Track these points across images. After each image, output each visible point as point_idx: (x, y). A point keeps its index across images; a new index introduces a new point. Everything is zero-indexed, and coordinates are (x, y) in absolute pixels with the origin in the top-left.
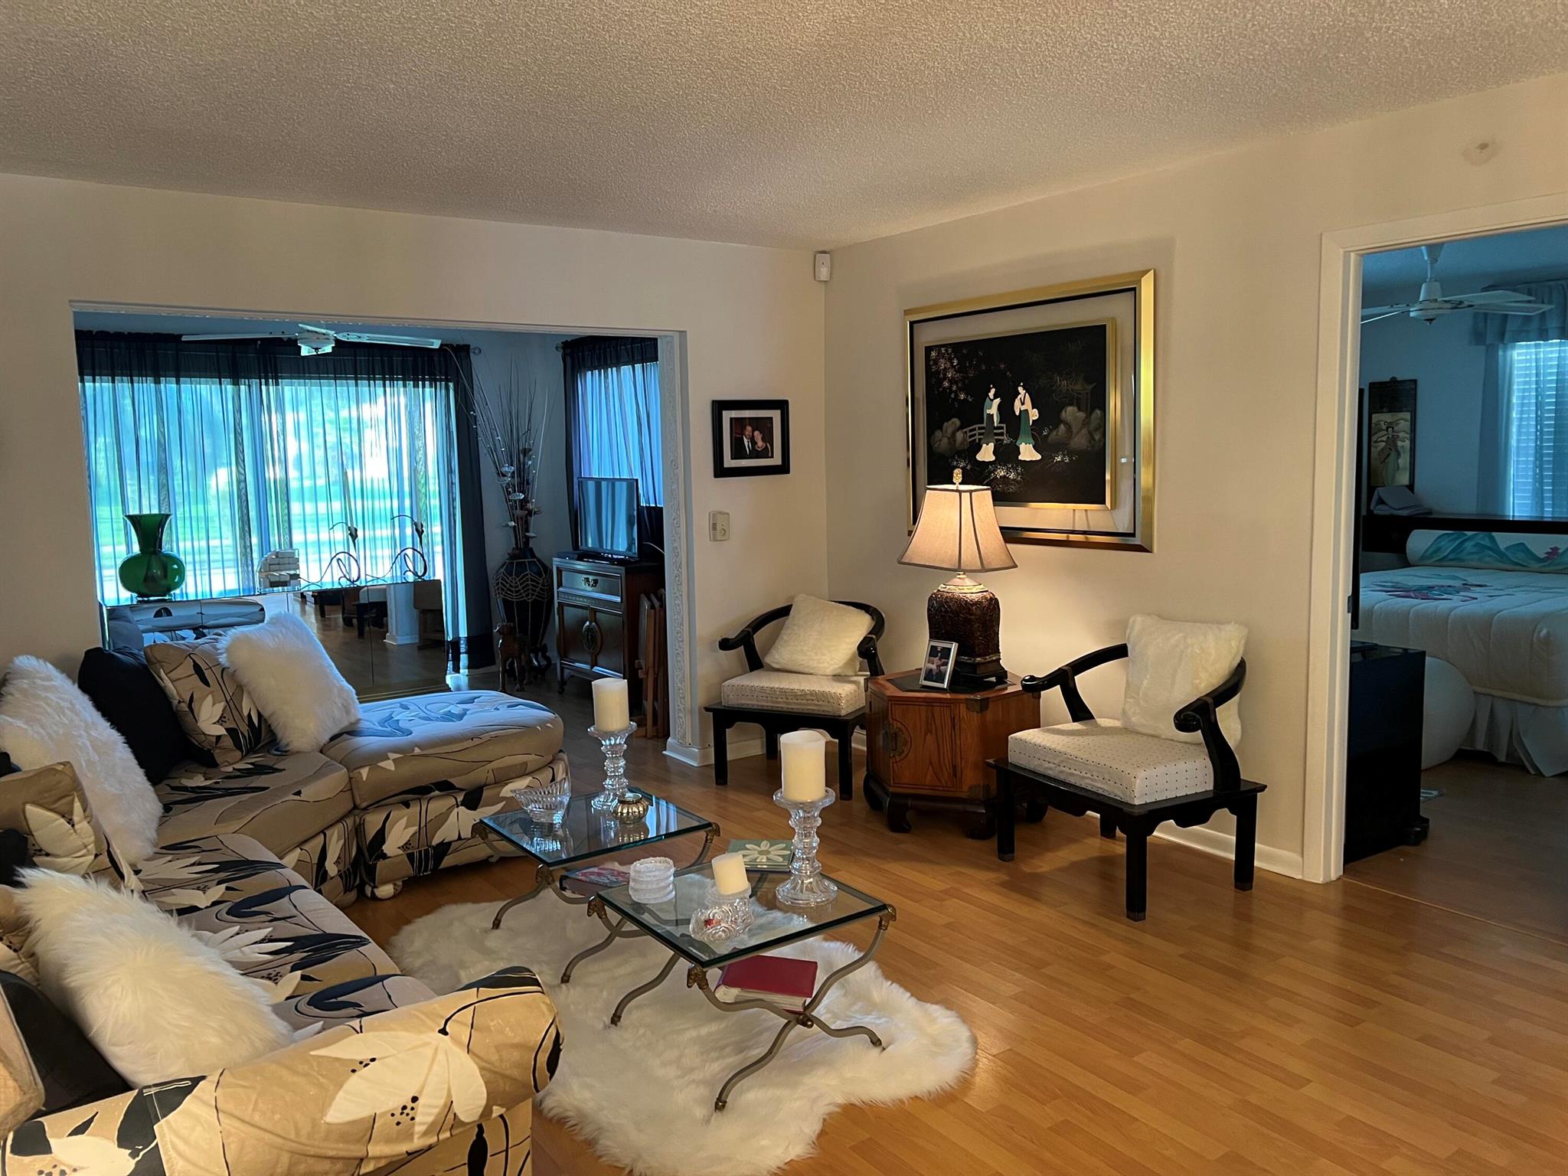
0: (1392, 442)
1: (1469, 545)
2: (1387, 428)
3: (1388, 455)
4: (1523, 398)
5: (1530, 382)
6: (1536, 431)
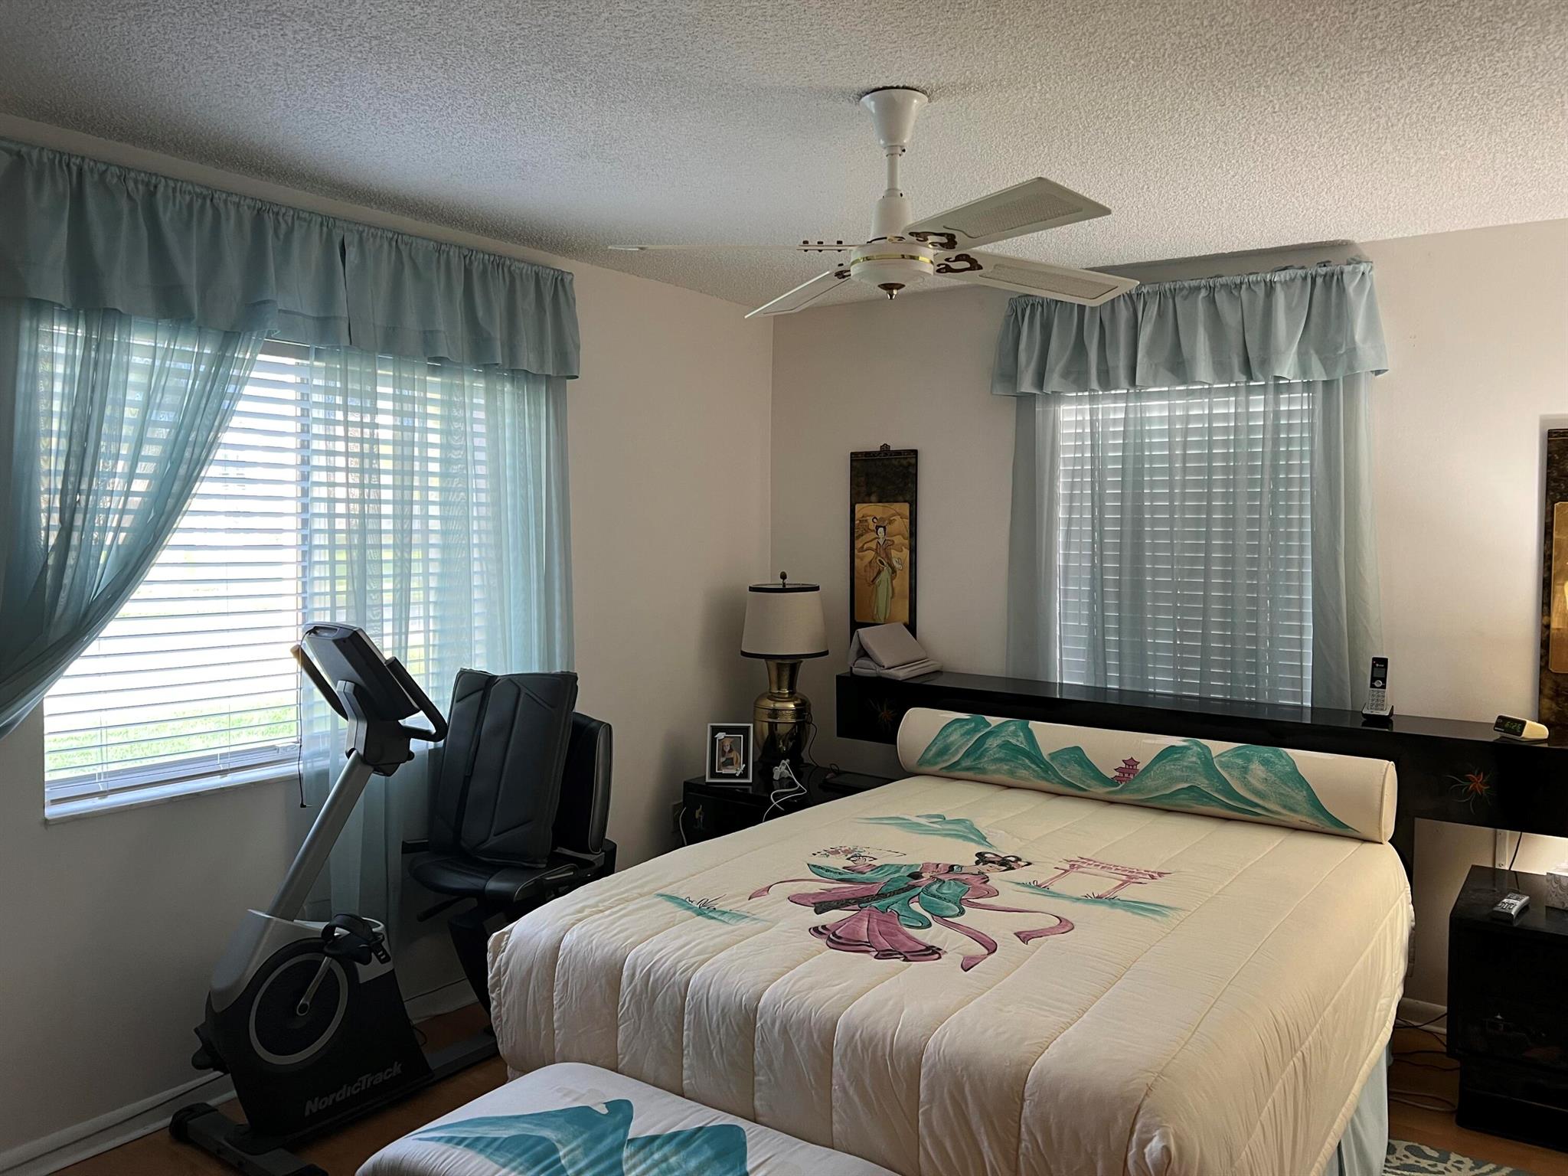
0: (884, 550)
1: (993, 743)
2: (877, 527)
3: (879, 572)
4: (1072, 486)
5: (1082, 460)
6: (1093, 543)
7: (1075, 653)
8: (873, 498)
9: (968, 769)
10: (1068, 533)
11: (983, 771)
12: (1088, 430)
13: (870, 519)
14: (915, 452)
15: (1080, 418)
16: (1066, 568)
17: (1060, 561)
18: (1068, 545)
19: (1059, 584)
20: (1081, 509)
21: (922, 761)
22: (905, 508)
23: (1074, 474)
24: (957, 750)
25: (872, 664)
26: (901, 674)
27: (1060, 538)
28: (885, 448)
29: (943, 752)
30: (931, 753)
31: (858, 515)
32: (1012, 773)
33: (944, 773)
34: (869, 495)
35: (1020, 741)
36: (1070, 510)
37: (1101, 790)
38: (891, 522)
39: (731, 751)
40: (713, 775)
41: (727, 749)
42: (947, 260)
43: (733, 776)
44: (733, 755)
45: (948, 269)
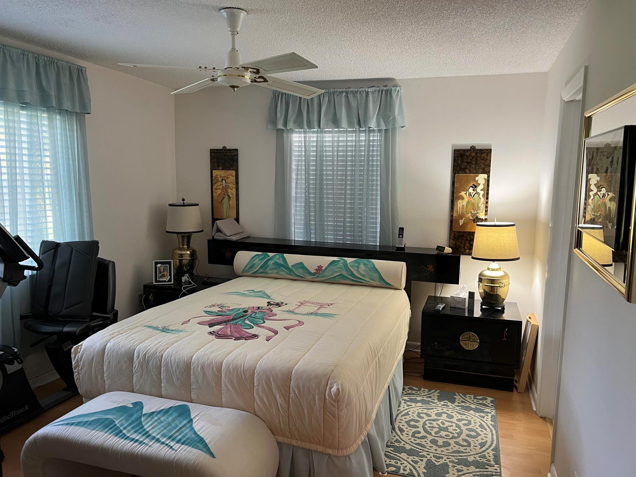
0: (226, 189)
1: (271, 262)
2: (222, 180)
3: (223, 198)
4: (298, 165)
5: (301, 156)
6: (306, 187)
7: (300, 229)
8: (220, 168)
9: (261, 273)
10: (297, 183)
11: (267, 273)
12: (303, 144)
13: (219, 177)
14: (237, 150)
15: (300, 139)
16: (296, 197)
17: (293, 194)
18: (296, 188)
19: (293, 203)
20: (301, 175)
21: (243, 272)
22: (234, 172)
23: (298, 161)
24: (257, 266)
25: (222, 235)
26: (234, 238)
27: (294, 185)
28: (224, 148)
29: (252, 267)
30: (247, 268)
31: (214, 175)
32: (278, 273)
33: (252, 275)
34: (218, 166)
35: (281, 261)
36: (297, 175)
37: (309, 277)
38: (228, 178)
39: (163, 271)
40: (156, 281)
41: (162, 271)
42: (255, 78)
43: (165, 281)
44: (165, 273)
45: (255, 81)
